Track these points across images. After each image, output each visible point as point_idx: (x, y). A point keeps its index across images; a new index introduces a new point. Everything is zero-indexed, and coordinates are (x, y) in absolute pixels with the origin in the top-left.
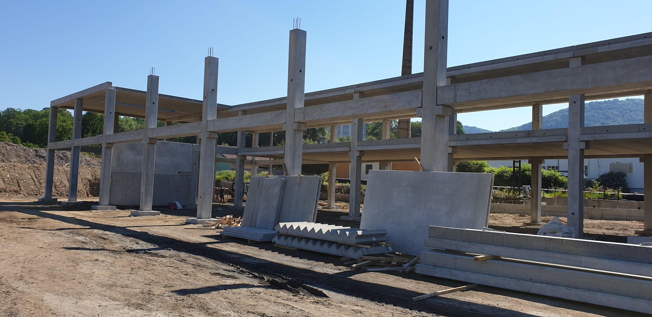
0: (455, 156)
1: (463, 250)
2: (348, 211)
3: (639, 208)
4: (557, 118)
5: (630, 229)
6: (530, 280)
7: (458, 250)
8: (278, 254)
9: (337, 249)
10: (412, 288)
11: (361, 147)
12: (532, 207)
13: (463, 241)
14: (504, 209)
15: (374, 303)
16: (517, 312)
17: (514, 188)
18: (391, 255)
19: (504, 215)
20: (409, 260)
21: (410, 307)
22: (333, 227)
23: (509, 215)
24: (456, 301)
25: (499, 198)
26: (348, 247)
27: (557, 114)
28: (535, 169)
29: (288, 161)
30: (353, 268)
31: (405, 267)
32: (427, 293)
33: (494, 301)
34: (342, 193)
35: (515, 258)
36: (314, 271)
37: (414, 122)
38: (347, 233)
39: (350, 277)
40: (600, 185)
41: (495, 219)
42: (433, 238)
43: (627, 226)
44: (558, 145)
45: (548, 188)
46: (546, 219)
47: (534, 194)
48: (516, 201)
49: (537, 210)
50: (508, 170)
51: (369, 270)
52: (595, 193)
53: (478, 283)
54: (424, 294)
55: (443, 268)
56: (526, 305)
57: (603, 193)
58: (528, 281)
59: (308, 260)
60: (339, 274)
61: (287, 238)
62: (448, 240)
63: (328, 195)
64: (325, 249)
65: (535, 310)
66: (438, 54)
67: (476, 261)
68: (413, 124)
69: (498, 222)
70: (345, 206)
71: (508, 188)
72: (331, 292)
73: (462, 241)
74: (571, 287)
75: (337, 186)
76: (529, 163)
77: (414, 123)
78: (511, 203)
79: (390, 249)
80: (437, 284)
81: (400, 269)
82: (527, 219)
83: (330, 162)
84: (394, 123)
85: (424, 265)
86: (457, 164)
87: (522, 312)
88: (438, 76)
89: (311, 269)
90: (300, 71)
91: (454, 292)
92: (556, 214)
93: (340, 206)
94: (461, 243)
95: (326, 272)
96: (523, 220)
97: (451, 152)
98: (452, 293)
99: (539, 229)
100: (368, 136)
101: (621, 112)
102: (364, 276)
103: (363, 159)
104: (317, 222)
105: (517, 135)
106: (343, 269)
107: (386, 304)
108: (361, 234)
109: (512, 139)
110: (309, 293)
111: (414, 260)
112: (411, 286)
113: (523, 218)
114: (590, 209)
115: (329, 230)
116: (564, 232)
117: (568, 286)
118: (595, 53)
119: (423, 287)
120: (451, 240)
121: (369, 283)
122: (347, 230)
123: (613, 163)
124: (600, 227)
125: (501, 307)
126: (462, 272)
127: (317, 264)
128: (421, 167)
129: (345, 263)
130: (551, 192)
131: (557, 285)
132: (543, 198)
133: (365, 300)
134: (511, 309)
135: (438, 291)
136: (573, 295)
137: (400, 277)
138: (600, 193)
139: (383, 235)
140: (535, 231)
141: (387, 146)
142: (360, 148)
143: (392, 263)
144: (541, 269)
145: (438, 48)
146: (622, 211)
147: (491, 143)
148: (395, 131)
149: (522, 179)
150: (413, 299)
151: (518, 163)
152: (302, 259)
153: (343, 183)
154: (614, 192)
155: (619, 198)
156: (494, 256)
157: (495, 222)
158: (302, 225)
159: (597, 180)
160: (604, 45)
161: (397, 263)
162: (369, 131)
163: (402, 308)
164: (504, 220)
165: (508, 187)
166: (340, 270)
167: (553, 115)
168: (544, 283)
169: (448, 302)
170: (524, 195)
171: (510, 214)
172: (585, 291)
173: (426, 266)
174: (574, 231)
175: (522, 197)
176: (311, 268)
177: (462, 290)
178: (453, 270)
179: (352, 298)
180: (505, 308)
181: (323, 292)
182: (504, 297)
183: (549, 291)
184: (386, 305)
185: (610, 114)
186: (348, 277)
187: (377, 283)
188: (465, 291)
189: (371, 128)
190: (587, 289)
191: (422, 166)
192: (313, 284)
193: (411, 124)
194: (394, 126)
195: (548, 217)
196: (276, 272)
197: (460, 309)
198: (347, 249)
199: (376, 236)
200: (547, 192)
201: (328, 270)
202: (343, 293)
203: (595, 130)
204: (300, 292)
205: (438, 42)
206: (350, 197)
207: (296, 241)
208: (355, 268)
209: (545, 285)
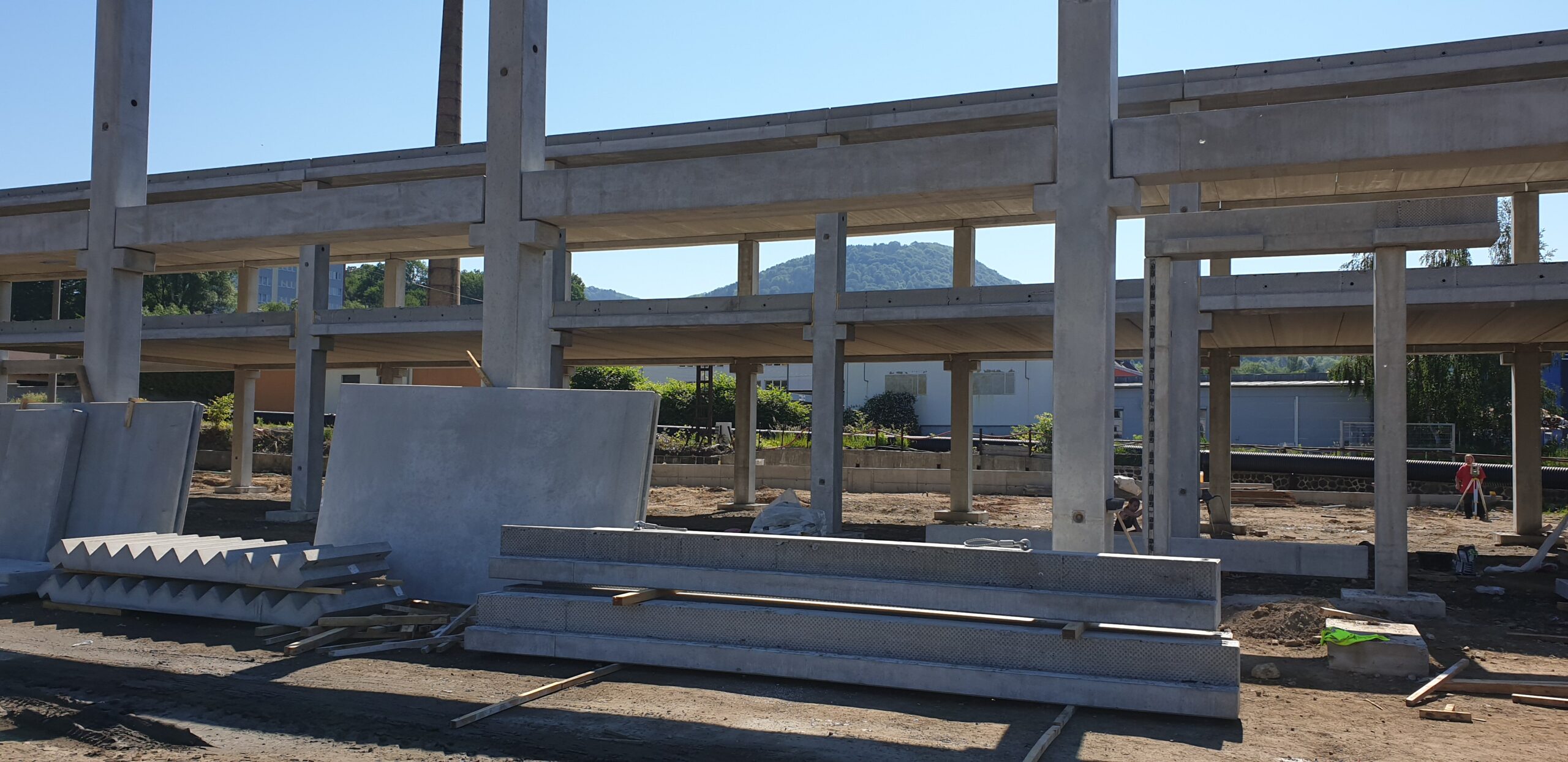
0: (568, 355)
1: (586, 579)
2: (288, 496)
3: (939, 467)
4: (784, 278)
5: (925, 511)
6: (742, 642)
7: (575, 582)
8: (55, 630)
9: (247, 604)
10: (455, 693)
11: (325, 326)
12: (736, 470)
13: (588, 559)
14: (678, 477)
15: (345, 746)
16: (714, 726)
17: (698, 428)
18: (400, 609)
19: (677, 490)
20: (448, 618)
21: (446, 746)
22: (234, 545)
23: (687, 489)
24: (568, 714)
25: (667, 452)
26: (277, 595)
27: (783, 269)
28: (744, 385)
29: (94, 360)
30: (291, 652)
31: (438, 636)
32: (493, 701)
33: (659, 704)
34: (273, 449)
35: (707, 592)
36: (169, 672)
37: (469, 271)
38: (276, 558)
39: (279, 678)
40: (867, 421)
41: (659, 500)
42: (512, 555)
43: (920, 504)
44: (793, 331)
45: (769, 428)
46: (764, 495)
47: (741, 442)
48: (703, 457)
49: (747, 477)
50: (685, 389)
51: (337, 653)
52: (858, 437)
53: (623, 661)
54: (486, 705)
55: (536, 629)
56: (733, 705)
57: (873, 437)
58: (737, 644)
59: (154, 641)
60: (247, 674)
61: (89, 582)
62: (550, 557)
63: (233, 457)
64: (209, 606)
65: (755, 716)
66: (524, 90)
67: (618, 607)
68: (465, 277)
69: (664, 506)
70: (282, 486)
71: (686, 429)
72: (219, 729)
73: (584, 560)
74: (830, 652)
75: (259, 432)
76: (731, 371)
77: (468, 275)
78: (691, 461)
79: (399, 591)
80: (521, 673)
81: (423, 644)
82: (726, 498)
83: (236, 366)
84: (418, 271)
85: (488, 628)
86: (573, 373)
87: (726, 724)
88: (523, 145)
89: (162, 667)
90: (134, 103)
91: (563, 692)
92: (789, 483)
93: (267, 486)
94: (581, 564)
95: (209, 672)
96: (716, 500)
97: (558, 344)
98: (558, 695)
99: (753, 519)
100: (350, 303)
101: (903, 271)
102: (321, 672)
103: (330, 358)
104: (187, 532)
105: (706, 307)
106: (262, 657)
107: (379, 745)
108: (315, 559)
109: (698, 315)
110: (148, 739)
111: (460, 616)
112: (452, 686)
113: (717, 495)
114: (851, 472)
115: (220, 553)
116: (804, 523)
117: (824, 650)
118: (869, 130)
119: (484, 685)
120: (556, 558)
121: (334, 689)
122: (276, 550)
123: (891, 373)
124: (870, 509)
125: (677, 719)
126: (585, 636)
127: (181, 652)
128: (483, 376)
129: (269, 641)
130: (774, 436)
131: (801, 649)
132: (759, 449)
133: (320, 740)
134: (700, 721)
135: (523, 692)
136: (833, 669)
137: (422, 666)
138: (868, 437)
139: (380, 557)
140: (745, 525)
141: (395, 325)
142: (322, 330)
143: (403, 630)
144: (767, 615)
145: (522, 74)
146: (908, 472)
147: (651, 324)
148: (420, 292)
149: (714, 408)
150: (455, 722)
151: (707, 372)
152: (134, 638)
153: (278, 424)
154: (893, 433)
155: (902, 447)
156: (659, 590)
157: (657, 506)
158: (138, 543)
159: (861, 410)
160: (886, 112)
161: (416, 629)
162: (352, 289)
163: (425, 752)
164: (678, 501)
165: (685, 427)
166: (253, 661)
167: (775, 271)
168: (773, 647)
169: (547, 718)
170: (718, 443)
171: (689, 487)
172: (859, 659)
173: (492, 630)
174: (824, 521)
175: (714, 449)
176: (160, 663)
177: (583, 684)
178: (561, 635)
179: (282, 737)
180: (685, 719)
181: (191, 732)
182: (684, 689)
183: (782, 665)
184: (379, 747)
185: (883, 274)
186: (275, 680)
187: (358, 689)
188: (589, 684)
189: (358, 282)
190: (861, 653)
191: (485, 374)
192: (164, 711)
193: (462, 278)
194: (418, 279)
195: (769, 492)
196: (42, 686)
197: (578, 734)
198: (274, 603)
199: (358, 560)
200: (766, 436)
201: (214, 665)
202: (253, 728)
203: (867, 298)
204: (116, 739)
205: (522, 59)
206: (294, 461)
207: (118, 588)
208: (296, 652)
209: (773, 651)
